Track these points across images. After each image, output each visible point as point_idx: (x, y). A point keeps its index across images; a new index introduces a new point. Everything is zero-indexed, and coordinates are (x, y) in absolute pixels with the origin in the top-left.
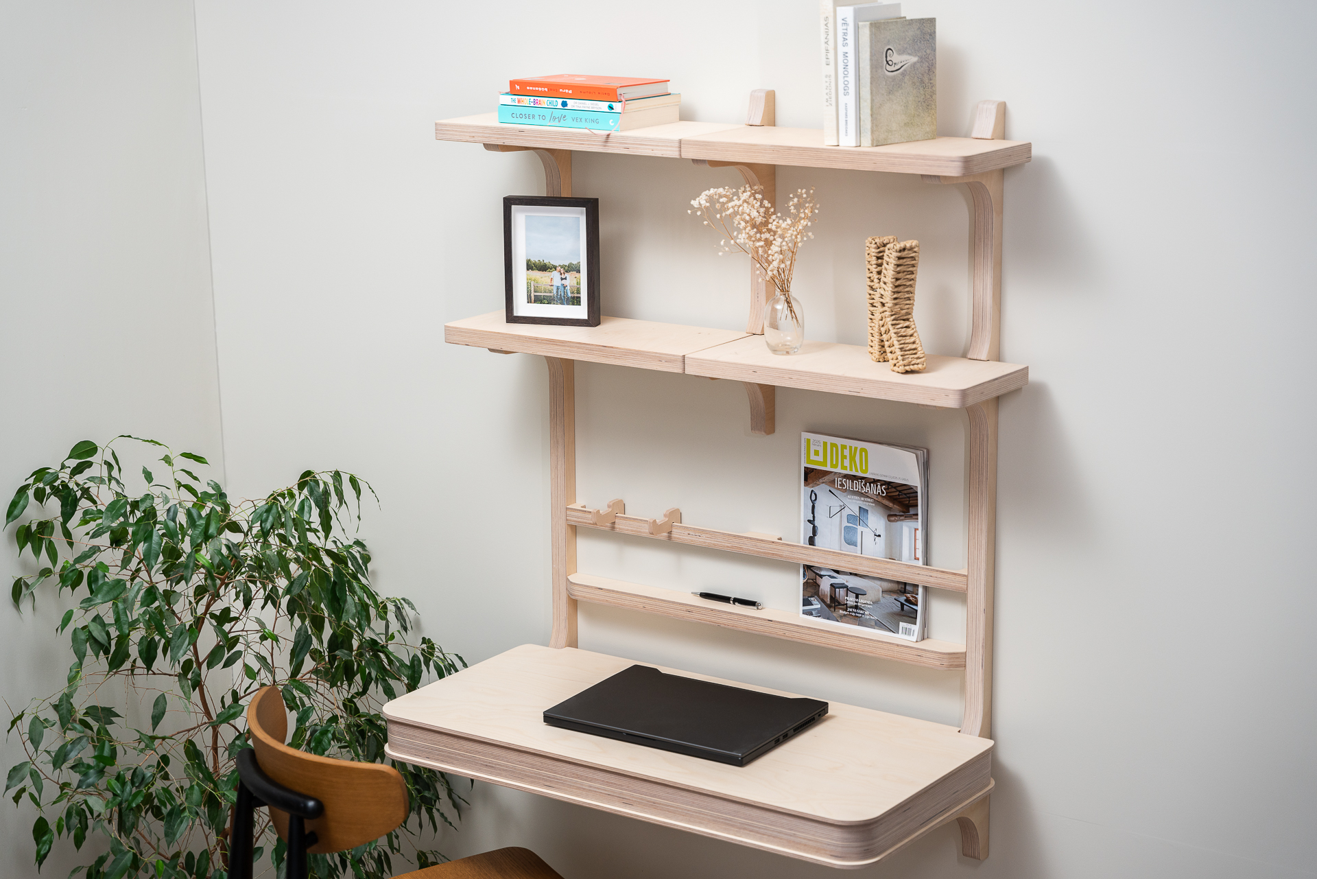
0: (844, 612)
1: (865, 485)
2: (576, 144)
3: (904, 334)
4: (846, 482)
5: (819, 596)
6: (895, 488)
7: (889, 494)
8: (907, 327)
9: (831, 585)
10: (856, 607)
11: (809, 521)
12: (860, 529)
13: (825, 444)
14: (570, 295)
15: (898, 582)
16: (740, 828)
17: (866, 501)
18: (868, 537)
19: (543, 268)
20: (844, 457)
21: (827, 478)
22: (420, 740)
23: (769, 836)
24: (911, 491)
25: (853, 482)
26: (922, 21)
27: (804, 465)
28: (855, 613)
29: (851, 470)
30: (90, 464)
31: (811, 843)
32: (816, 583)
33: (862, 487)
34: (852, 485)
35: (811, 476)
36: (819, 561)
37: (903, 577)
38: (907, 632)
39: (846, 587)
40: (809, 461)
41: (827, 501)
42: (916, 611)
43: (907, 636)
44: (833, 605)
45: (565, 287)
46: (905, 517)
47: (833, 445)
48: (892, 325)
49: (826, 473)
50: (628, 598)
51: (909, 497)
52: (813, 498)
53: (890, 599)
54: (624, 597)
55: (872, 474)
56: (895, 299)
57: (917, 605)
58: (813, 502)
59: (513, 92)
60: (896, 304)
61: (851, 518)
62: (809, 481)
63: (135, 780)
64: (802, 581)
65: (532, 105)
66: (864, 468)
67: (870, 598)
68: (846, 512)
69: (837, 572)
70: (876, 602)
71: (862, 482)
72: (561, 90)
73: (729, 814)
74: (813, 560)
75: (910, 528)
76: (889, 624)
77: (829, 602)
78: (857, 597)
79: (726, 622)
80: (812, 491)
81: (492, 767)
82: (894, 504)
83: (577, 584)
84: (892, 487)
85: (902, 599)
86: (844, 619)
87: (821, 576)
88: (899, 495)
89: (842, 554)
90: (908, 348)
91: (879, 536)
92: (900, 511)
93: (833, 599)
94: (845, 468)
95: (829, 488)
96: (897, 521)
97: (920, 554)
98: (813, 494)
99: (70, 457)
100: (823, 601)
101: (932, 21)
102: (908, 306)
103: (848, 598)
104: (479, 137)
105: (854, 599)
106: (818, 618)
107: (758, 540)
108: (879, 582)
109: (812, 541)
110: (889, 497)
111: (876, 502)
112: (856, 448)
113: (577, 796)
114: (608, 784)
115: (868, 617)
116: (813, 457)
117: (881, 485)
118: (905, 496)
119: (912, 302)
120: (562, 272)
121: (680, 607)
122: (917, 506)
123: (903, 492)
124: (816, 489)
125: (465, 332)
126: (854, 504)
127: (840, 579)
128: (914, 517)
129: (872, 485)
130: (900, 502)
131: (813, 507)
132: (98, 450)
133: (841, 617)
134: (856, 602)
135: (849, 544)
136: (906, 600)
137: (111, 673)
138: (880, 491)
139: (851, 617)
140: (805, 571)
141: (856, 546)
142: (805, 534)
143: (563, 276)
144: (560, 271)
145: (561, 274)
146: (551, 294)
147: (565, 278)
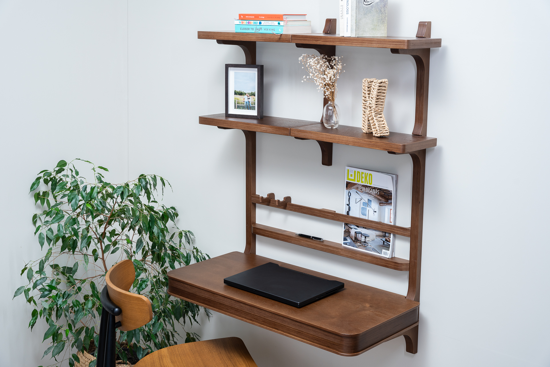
0: (360, 244)
3: (380, 120)
4: (363, 188)
5: (350, 237)
6: (383, 191)
8: (381, 117)
9: (355, 232)
10: (365, 242)
11: (347, 205)
12: (368, 208)
13: (355, 171)
15: (382, 232)
17: (371, 197)
18: (371, 212)
19: (241, 94)
20: (362, 177)
21: (355, 186)
24: (389, 192)
25: (366, 188)
27: (346, 180)
28: (364, 244)
29: (365, 183)
30: (64, 170)
32: (349, 231)
33: (369, 191)
34: (365, 190)
35: (349, 185)
38: (385, 254)
39: (361, 233)
41: (355, 196)
42: (390, 245)
44: (356, 241)
46: (387, 204)
47: (358, 172)
48: (375, 116)
49: (355, 184)
51: (388, 195)
52: (349, 195)
53: (379, 239)
55: (374, 185)
56: (376, 105)
57: (390, 242)
58: (349, 197)
59: (240, 19)
60: (376, 107)
61: (364, 204)
62: (348, 187)
63: (65, 296)
64: (343, 230)
66: (370, 182)
67: (371, 239)
68: (363, 201)
69: (358, 227)
70: (373, 240)
71: (369, 188)
75: (388, 208)
76: (378, 250)
77: (354, 240)
80: (349, 192)
82: (382, 198)
85: (384, 239)
87: (351, 228)
88: (384, 194)
90: (381, 126)
91: (376, 212)
92: (385, 201)
93: (356, 238)
94: (363, 182)
95: (356, 191)
96: (383, 205)
97: (392, 220)
100: (352, 239)
102: (381, 108)
103: (362, 238)
105: (364, 239)
106: (349, 246)
108: (374, 232)
109: (348, 213)
110: (381, 195)
111: (375, 197)
112: (367, 174)
115: (369, 247)
116: (350, 177)
117: (377, 190)
119: (383, 106)
122: (392, 199)
123: (386, 193)
124: (351, 191)
126: (366, 198)
127: (359, 230)
128: (390, 204)
129: (373, 190)
130: (385, 197)
131: (349, 199)
132: (67, 164)
133: (359, 246)
134: (365, 240)
135: (363, 215)
136: (386, 240)
137: (62, 253)
138: (377, 193)
139: (363, 246)
140: (345, 226)
141: (366, 216)
142: (346, 210)
143: (249, 98)
144: (247, 96)
145: (248, 97)
146: (244, 105)
147: (249, 99)
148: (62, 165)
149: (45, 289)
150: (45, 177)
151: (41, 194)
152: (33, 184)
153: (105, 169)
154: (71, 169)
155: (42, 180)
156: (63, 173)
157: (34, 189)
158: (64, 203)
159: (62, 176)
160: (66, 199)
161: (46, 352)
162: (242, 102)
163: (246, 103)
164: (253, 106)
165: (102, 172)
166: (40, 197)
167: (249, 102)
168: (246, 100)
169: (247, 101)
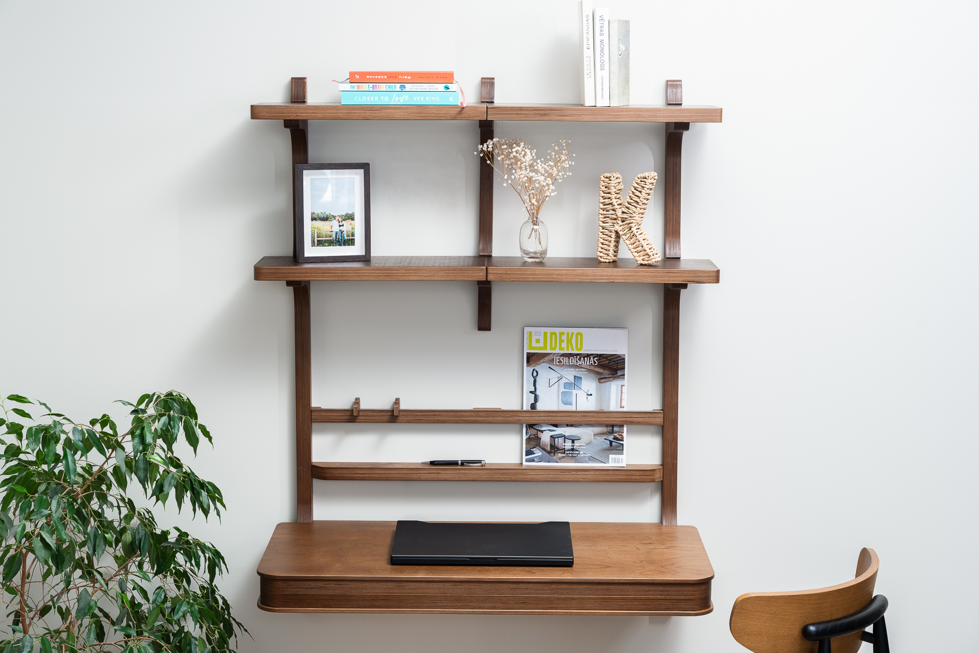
0: (564, 455)
1: (580, 359)
4: (563, 359)
5: (540, 447)
6: (605, 358)
9: (551, 436)
10: (573, 450)
11: (531, 392)
12: (574, 392)
13: (545, 334)
15: (607, 426)
17: (580, 371)
18: (582, 397)
19: (325, 218)
20: (562, 341)
21: (546, 359)
24: (620, 358)
25: (569, 358)
27: (527, 351)
28: (572, 454)
29: (568, 349)
32: (537, 437)
33: (577, 361)
34: (569, 361)
38: (616, 461)
39: (564, 436)
41: (547, 375)
42: (623, 444)
43: (616, 463)
44: (553, 451)
46: (614, 378)
47: (553, 333)
49: (546, 355)
51: (617, 363)
52: (535, 374)
53: (601, 439)
55: (585, 350)
57: (623, 441)
58: (535, 377)
59: (352, 81)
62: (531, 362)
64: (525, 437)
66: (579, 347)
67: (584, 441)
68: (564, 381)
69: (556, 426)
70: (588, 444)
71: (577, 357)
75: (617, 386)
76: (600, 458)
77: (549, 450)
78: (573, 442)
80: (534, 370)
82: (604, 370)
84: (603, 358)
85: (611, 438)
86: (562, 460)
87: (542, 431)
88: (609, 363)
91: (591, 395)
92: (609, 375)
93: (553, 446)
94: (563, 349)
95: (549, 365)
96: (607, 381)
97: (624, 403)
98: (534, 372)
100: (544, 449)
103: (565, 444)
105: (571, 444)
106: (539, 462)
108: (591, 428)
109: (533, 406)
110: (601, 366)
111: (589, 370)
112: (572, 333)
115: (582, 455)
116: (534, 344)
117: (594, 358)
118: (614, 363)
120: (341, 220)
122: (624, 368)
123: (612, 360)
124: (537, 368)
126: (569, 375)
127: (559, 431)
128: (622, 377)
129: (586, 358)
130: (610, 368)
131: (535, 382)
133: (560, 459)
134: (573, 446)
135: (565, 404)
136: (614, 439)
138: (593, 362)
139: (568, 457)
140: (527, 430)
141: (571, 405)
142: (528, 402)
143: (341, 224)
144: (338, 220)
145: (339, 222)
146: (331, 239)
147: (343, 225)
162: (327, 233)
163: (336, 234)
164: (351, 238)
167: (342, 232)
168: (336, 228)
169: (338, 231)
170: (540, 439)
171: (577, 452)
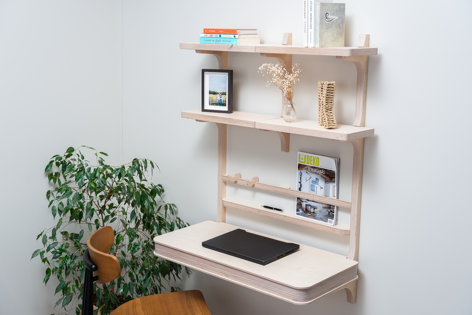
0: (310, 214)
1: (318, 170)
2: (222, 49)
3: (329, 115)
4: (311, 169)
5: (302, 209)
6: (328, 171)
7: (326, 174)
8: (331, 113)
9: (306, 205)
10: (314, 213)
11: (299, 182)
12: (316, 185)
13: (305, 156)
14: (223, 103)
15: (328, 205)
16: (263, 287)
17: (318, 176)
18: (319, 188)
19: (214, 93)
20: (311, 160)
21: (305, 168)
22: (164, 250)
23: (272, 291)
24: (333, 173)
25: (314, 169)
26: (340, 4)
27: (298, 163)
29: (313, 165)
30: (72, 155)
31: (286, 294)
32: (301, 204)
33: (317, 171)
34: (314, 170)
35: (300, 167)
36: (302, 196)
37: (330, 203)
38: (330, 222)
39: (311, 205)
40: (300, 161)
41: (305, 176)
42: (334, 215)
43: (330, 223)
44: (306, 212)
45: (221, 100)
46: (331, 182)
47: (308, 156)
48: (325, 112)
49: (305, 166)
50: (240, 206)
51: (332, 175)
53: (325, 210)
54: (239, 206)
55: (320, 166)
56: (327, 102)
57: (334, 213)
58: (301, 176)
59: (205, 32)
60: (327, 104)
61: (313, 182)
62: (300, 168)
63: (72, 257)
64: (296, 203)
65: (210, 37)
66: (318, 164)
67: (319, 210)
68: (311, 179)
69: (308, 200)
71: (317, 169)
72: (219, 31)
73: (259, 282)
74: (300, 196)
75: (332, 185)
76: (324, 219)
77: (305, 211)
78: (314, 209)
79: (271, 216)
80: (301, 172)
81: (185, 260)
82: (327, 177)
83: (225, 201)
84: (327, 171)
85: (329, 210)
86: (310, 217)
87: (303, 202)
88: (329, 174)
89: (309, 194)
90: (330, 120)
91: (322, 188)
92: (329, 180)
93: (306, 209)
94: (311, 164)
95: (306, 171)
96: (328, 183)
97: (335, 195)
98: (301, 173)
99: (66, 152)
100: (303, 210)
101: (344, 5)
102: (331, 105)
103: (311, 210)
104: (193, 47)
106: (301, 216)
107: (282, 188)
108: (322, 204)
109: (300, 189)
110: (326, 175)
111: (322, 176)
112: (315, 157)
113: (211, 272)
114: (221, 269)
115: (318, 216)
116: (301, 160)
117: (323, 170)
118: (331, 174)
119: (333, 104)
120: (220, 95)
121: (256, 210)
122: (335, 178)
123: (330, 173)
124: (302, 171)
125: (187, 114)
126: (314, 177)
127: (309, 203)
128: (334, 182)
129: (320, 170)
130: (329, 176)
131: (301, 177)
132: (75, 150)
134: (314, 211)
135: (312, 191)
136: (331, 211)
137: (70, 222)
138: (323, 173)
139: (312, 216)
140: (297, 200)
141: (314, 191)
142: (298, 187)
147: (221, 97)
148: (71, 151)
149: (56, 252)
150: (57, 161)
151: (54, 174)
152: (47, 167)
153: (106, 154)
154: (77, 155)
155: (54, 163)
156: (71, 157)
157: (48, 171)
158: (72, 182)
159: (71, 159)
160: (74, 178)
161: (57, 303)
165: (103, 156)
166: (52, 177)
168: (219, 98)
170: (302, 205)
171: (315, 214)
